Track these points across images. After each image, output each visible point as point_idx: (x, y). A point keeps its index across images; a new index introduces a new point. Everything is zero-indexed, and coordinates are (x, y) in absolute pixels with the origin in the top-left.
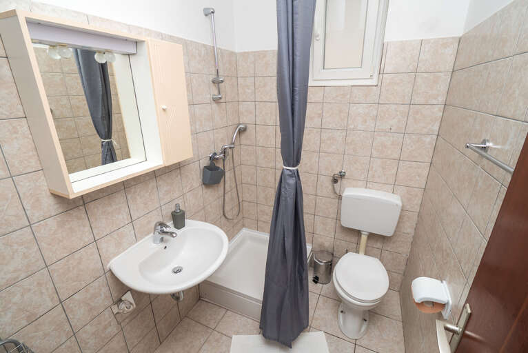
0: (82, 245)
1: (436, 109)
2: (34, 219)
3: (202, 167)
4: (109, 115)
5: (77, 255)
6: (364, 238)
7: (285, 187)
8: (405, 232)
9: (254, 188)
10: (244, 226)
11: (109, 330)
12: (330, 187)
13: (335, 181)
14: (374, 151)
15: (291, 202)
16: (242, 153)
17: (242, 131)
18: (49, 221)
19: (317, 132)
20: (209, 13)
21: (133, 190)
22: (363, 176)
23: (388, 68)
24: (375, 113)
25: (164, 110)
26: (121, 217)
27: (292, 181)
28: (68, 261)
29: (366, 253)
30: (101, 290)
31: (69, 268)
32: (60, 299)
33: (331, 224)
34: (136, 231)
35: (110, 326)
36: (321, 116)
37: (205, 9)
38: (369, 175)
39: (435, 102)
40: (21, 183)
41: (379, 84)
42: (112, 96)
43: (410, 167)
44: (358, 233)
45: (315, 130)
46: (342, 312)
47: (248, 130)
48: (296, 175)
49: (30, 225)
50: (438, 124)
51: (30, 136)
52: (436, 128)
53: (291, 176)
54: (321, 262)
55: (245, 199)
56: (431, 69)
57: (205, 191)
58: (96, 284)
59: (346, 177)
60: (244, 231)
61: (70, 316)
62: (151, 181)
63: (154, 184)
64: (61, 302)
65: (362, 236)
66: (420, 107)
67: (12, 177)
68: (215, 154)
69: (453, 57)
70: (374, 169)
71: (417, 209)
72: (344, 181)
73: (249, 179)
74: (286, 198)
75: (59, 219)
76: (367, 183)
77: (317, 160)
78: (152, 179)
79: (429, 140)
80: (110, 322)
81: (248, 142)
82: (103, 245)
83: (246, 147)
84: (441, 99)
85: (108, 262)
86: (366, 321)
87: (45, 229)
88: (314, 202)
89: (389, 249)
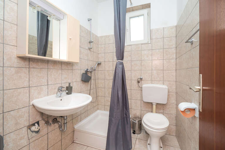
0: (23, 86)
1: (173, 49)
2: (6, 65)
3: (82, 73)
4: (45, 53)
5: (19, 90)
6: (154, 107)
7: (118, 69)
8: (172, 103)
9: (103, 89)
10: (98, 109)
11: (22, 141)
12: (137, 85)
13: (139, 82)
14: (153, 68)
15: (120, 75)
16: (99, 74)
17: (99, 64)
18: (12, 69)
19: (130, 62)
20: (89, 20)
21: (51, 71)
22: (150, 78)
23: (153, 37)
24: (151, 53)
25: (70, 39)
26: (43, 80)
27: (121, 66)
28: (14, 92)
29: (156, 112)
30: (25, 114)
31: (13, 95)
32: (3, 111)
33: (139, 102)
34: (49, 90)
35: (24, 139)
36: (130, 56)
37: (88, 19)
38: (152, 78)
39: (172, 47)
40: (6, 48)
41: (151, 43)
42: (48, 48)
43: (168, 73)
44: (151, 104)
45: (129, 62)
46: (149, 144)
47: (102, 64)
48: (122, 64)
49: (3, 67)
50: (175, 55)
51: (16, 32)
52: (175, 56)
53: (120, 64)
54: (136, 121)
55: (99, 95)
56: (169, 36)
57: (82, 84)
58: (23, 110)
59: (143, 80)
60: (98, 111)
61: (5, 123)
62: (60, 70)
63: (61, 72)
64: (3, 113)
65: (153, 105)
66: (167, 49)
67: (3, 44)
68: (88, 69)
69: (175, 32)
70: (154, 75)
71: (175, 90)
72: (143, 82)
73: (102, 86)
74: (118, 73)
75: (16, 70)
76: (152, 81)
77: (130, 74)
78: (60, 69)
79: (173, 61)
80: (24, 136)
81: (102, 69)
82: (32, 90)
83: (100, 71)
84: (174, 46)
85: (32, 101)
86: (162, 148)
87: (9, 72)
88: (130, 93)
89: (166, 112)
